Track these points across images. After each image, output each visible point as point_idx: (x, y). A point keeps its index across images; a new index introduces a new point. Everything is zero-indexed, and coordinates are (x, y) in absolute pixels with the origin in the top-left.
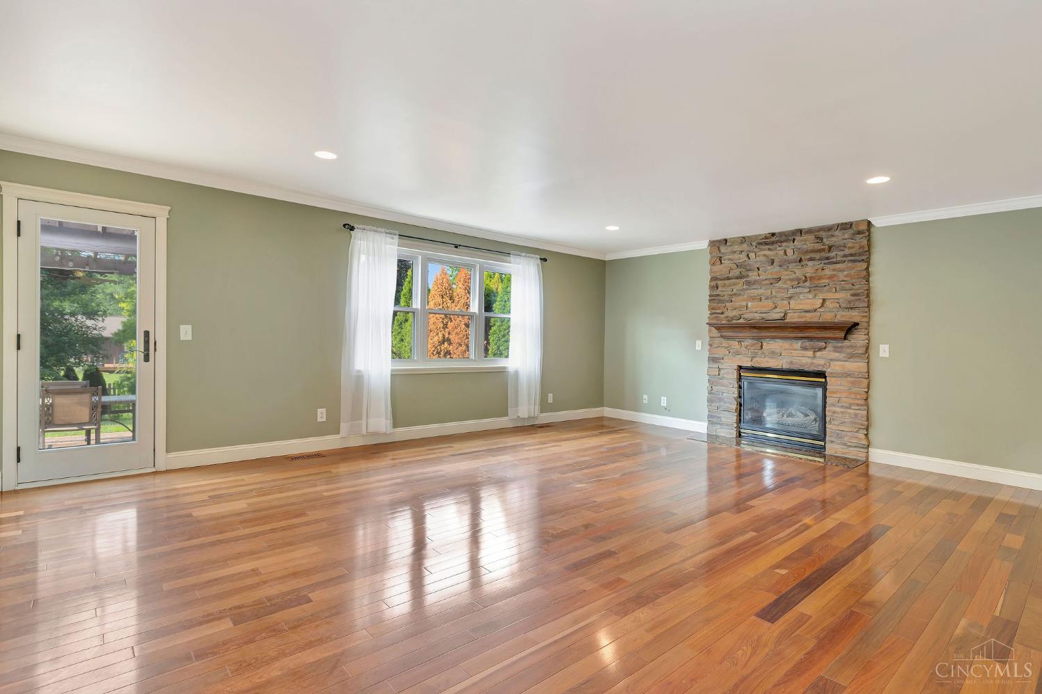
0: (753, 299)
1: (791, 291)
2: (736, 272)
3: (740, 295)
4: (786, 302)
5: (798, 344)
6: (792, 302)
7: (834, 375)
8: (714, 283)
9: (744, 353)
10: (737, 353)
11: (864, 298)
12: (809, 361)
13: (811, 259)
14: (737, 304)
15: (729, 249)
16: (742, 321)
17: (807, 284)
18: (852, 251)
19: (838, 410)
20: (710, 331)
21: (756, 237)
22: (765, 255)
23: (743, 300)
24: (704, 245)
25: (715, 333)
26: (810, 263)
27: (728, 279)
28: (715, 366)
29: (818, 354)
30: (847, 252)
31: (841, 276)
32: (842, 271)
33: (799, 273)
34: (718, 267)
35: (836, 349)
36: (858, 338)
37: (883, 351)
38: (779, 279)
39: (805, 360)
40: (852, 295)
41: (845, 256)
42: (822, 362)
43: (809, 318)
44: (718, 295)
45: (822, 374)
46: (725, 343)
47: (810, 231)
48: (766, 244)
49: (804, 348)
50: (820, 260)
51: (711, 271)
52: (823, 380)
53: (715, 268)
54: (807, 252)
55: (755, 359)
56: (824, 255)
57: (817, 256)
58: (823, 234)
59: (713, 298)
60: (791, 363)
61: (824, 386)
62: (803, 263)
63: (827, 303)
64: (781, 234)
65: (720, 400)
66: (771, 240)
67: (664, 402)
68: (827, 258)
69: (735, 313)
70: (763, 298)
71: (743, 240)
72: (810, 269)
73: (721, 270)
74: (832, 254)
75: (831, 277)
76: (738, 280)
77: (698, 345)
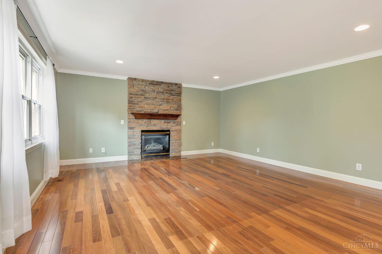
0: (147, 104)
1: (160, 103)
2: (141, 93)
3: (142, 102)
4: (159, 107)
5: (163, 121)
6: (161, 106)
7: (172, 131)
8: (130, 96)
9: (145, 124)
10: (141, 125)
11: (179, 108)
12: (166, 127)
13: (166, 93)
14: (141, 105)
15: (137, 83)
16: (142, 112)
17: (165, 101)
18: (177, 93)
19: (174, 142)
20: (129, 116)
21: (148, 81)
22: (151, 88)
23: (144, 104)
24: (125, 78)
25: (132, 117)
26: (166, 94)
27: (137, 95)
28: (132, 131)
29: (169, 124)
30: (176, 92)
31: (175, 99)
32: (175, 98)
33: (162, 97)
34: (132, 89)
35: (174, 123)
36: (179, 119)
37: (184, 123)
38: (156, 98)
39: (165, 127)
40: (178, 106)
41: (176, 94)
42: (170, 127)
43: (166, 112)
44: (132, 101)
45: (169, 131)
46: (136, 121)
47: (166, 83)
48: (152, 84)
49: (165, 123)
50: (169, 93)
51: (129, 91)
52: (169, 133)
53: (131, 89)
54: (166, 90)
55: (148, 127)
56: (170, 92)
57: (168, 92)
58: (170, 85)
59: (130, 102)
60: (161, 128)
61: (169, 135)
62: (164, 93)
63: (171, 108)
64: (157, 82)
65: (134, 145)
66: (153, 83)
67: (103, 150)
68: (171, 93)
69: (140, 109)
70: (151, 104)
71: (143, 81)
72: (166, 96)
73: (134, 90)
74: (172, 92)
75: (172, 100)
76: (141, 96)
77: (122, 122)
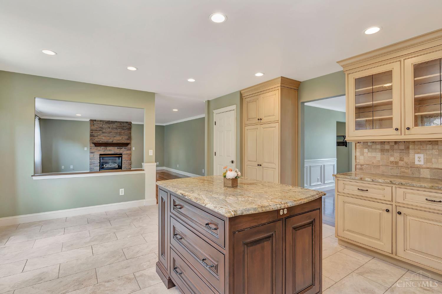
0: (104, 136)
1: (114, 135)
2: (99, 129)
3: (100, 135)
4: (113, 138)
5: (116, 148)
6: (115, 138)
7: (124, 154)
8: (92, 131)
9: (103, 150)
10: (99, 150)
11: (130, 138)
12: (119, 151)
13: (119, 128)
14: (100, 137)
15: (97, 123)
16: (101, 142)
17: (118, 134)
18: (128, 128)
19: (125, 162)
20: (90, 145)
21: (105, 121)
22: (107, 126)
23: (101, 137)
24: (88, 120)
25: (93, 145)
26: (119, 129)
27: (97, 130)
28: (92, 154)
29: (121, 150)
30: (127, 128)
31: (126, 133)
32: (126, 132)
33: (116, 131)
34: (93, 127)
35: (125, 149)
36: (129, 146)
37: (133, 149)
38: (111, 132)
39: (118, 151)
40: (129, 137)
41: (126, 129)
42: (122, 152)
43: (119, 142)
44: (93, 135)
45: (121, 154)
46: (96, 148)
47: (119, 122)
48: (108, 123)
49: (118, 149)
50: (121, 129)
51: (90, 128)
53: (92, 127)
54: (119, 127)
55: (105, 152)
56: (122, 128)
57: (120, 128)
58: (121, 123)
59: (91, 136)
60: (115, 152)
61: (122, 157)
62: (117, 129)
63: (123, 138)
64: (112, 121)
65: (94, 164)
66: (109, 122)
67: (72, 167)
68: (123, 129)
69: (98, 140)
70: (107, 136)
71: (101, 121)
72: (119, 130)
73: (94, 128)
74: (124, 128)
75: (124, 133)
76: (99, 131)
77: (86, 149)
